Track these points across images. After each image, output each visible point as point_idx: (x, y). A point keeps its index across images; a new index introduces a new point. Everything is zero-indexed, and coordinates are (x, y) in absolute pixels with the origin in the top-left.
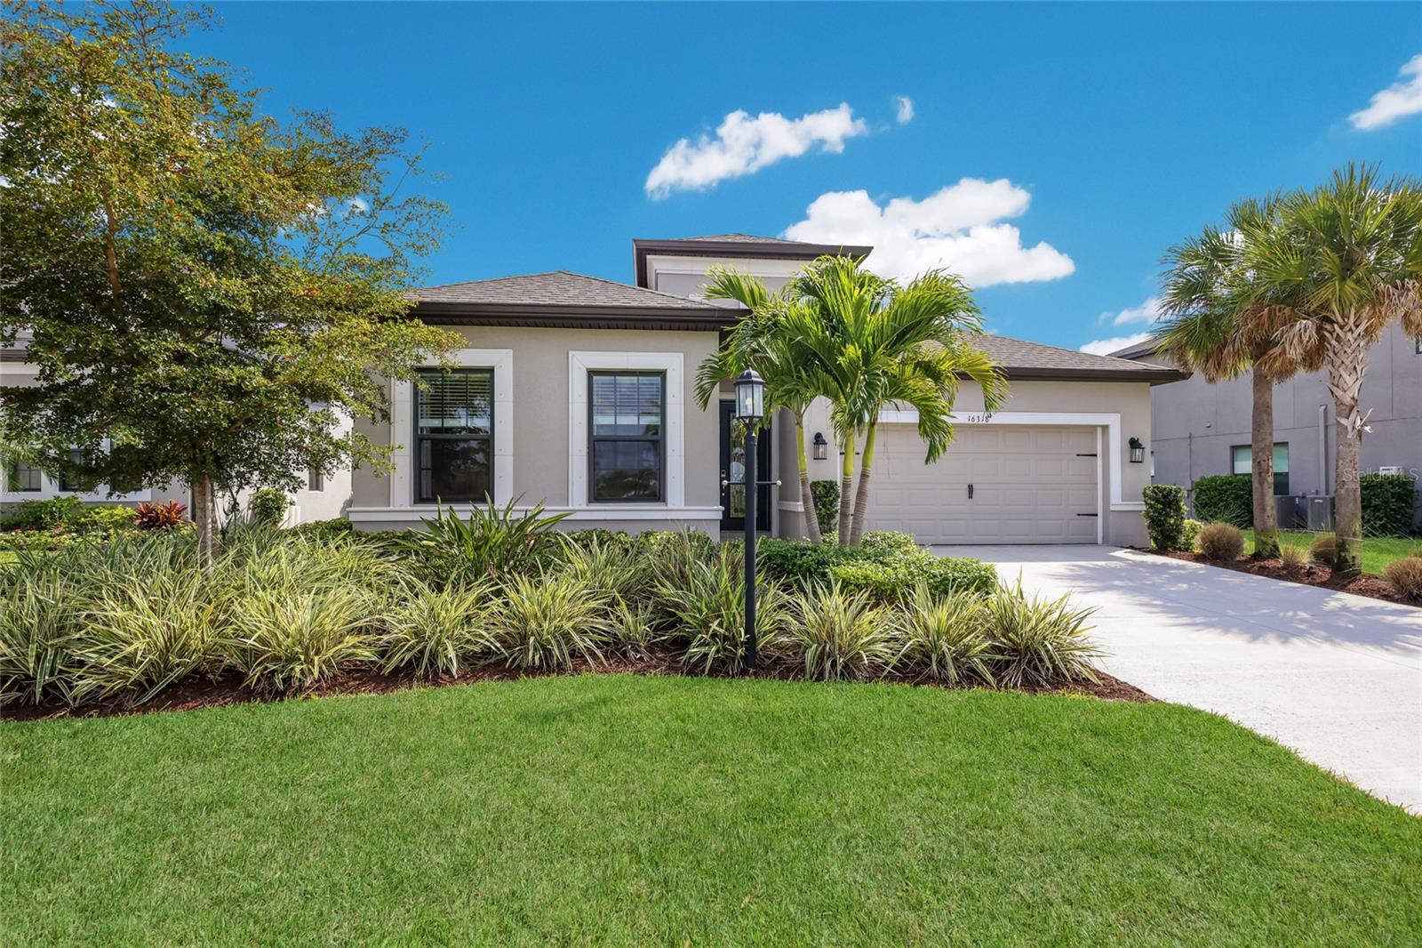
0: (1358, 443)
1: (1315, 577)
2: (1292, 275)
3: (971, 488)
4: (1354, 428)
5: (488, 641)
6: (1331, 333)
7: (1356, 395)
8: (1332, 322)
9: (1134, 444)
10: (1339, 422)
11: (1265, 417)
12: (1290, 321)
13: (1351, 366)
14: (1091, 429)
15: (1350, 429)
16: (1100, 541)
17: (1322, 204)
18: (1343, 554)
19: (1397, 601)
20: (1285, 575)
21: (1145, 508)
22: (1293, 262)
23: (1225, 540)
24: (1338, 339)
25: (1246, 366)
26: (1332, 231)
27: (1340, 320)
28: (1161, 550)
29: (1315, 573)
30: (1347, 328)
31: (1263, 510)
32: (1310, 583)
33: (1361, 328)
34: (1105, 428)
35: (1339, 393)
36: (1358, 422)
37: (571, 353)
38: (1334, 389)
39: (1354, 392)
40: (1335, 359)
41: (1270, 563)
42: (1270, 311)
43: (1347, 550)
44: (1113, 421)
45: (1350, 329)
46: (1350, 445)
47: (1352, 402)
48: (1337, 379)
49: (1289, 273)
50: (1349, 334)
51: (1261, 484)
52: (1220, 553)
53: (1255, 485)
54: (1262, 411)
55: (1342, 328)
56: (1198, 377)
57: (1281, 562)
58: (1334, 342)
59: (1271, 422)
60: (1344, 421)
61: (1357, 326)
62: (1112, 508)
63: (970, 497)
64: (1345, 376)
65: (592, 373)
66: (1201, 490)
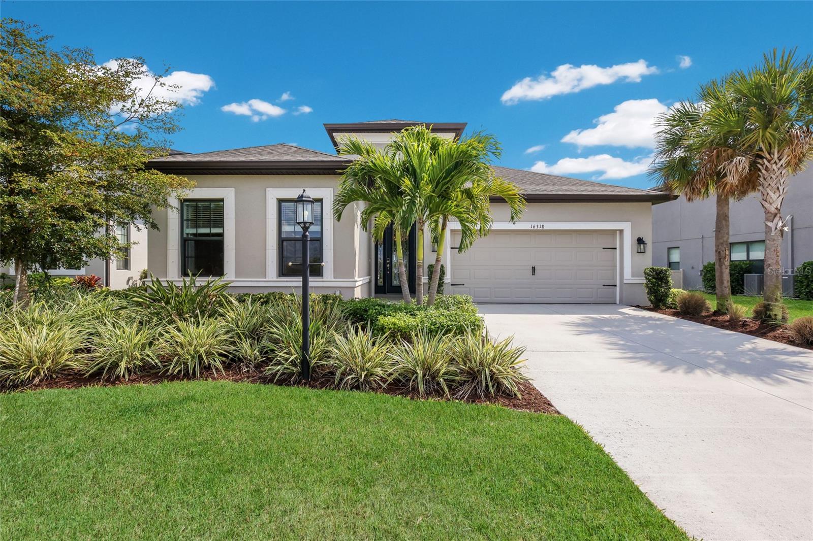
0: (780, 238)
1: (747, 327)
2: (733, 127)
3: (534, 269)
4: (776, 228)
5: (152, 359)
6: (762, 165)
7: (779, 207)
8: (762, 158)
9: (640, 241)
10: (766, 225)
11: (724, 222)
12: (730, 158)
13: (775, 187)
14: (613, 232)
15: (773, 229)
16: (618, 302)
17: (753, 79)
18: (768, 313)
19: (797, 345)
20: (727, 326)
21: (645, 281)
22: (732, 119)
23: (693, 302)
24: (767, 169)
25: (712, 190)
26: (760, 96)
27: (768, 156)
28: (655, 308)
29: (748, 325)
30: (773, 161)
31: (722, 283)
32: (743, 332)
33: (783, 161)
34: (621, 231)
35: (767, 205)
36: (780, 224)
37: (267, 189)
38: (764, 203)
39: (778, 204)
40: (764, 182)
41: (721, 318)
42: (717, 152)
43: (771, 310)
44: (626, 227)
45: (775, 162)
46: (774, 240)
47: (776, 211)
48: (765, 196)
49: (730, 126)
50: (774, 166)
51: (721, 266)
52: (689, 310)
53: (717, 267)
54: (722, 219)
55: (769, 161)
56: (683, 198)
57: (727, 317)
58: (763, 171)
59: (728, 226)
60: (770, 224)
61: (780, 160)
62: (625, 281)
63: (533, 274)
64: (771, 193)
65: (280, 201)
66: (707, 270)
